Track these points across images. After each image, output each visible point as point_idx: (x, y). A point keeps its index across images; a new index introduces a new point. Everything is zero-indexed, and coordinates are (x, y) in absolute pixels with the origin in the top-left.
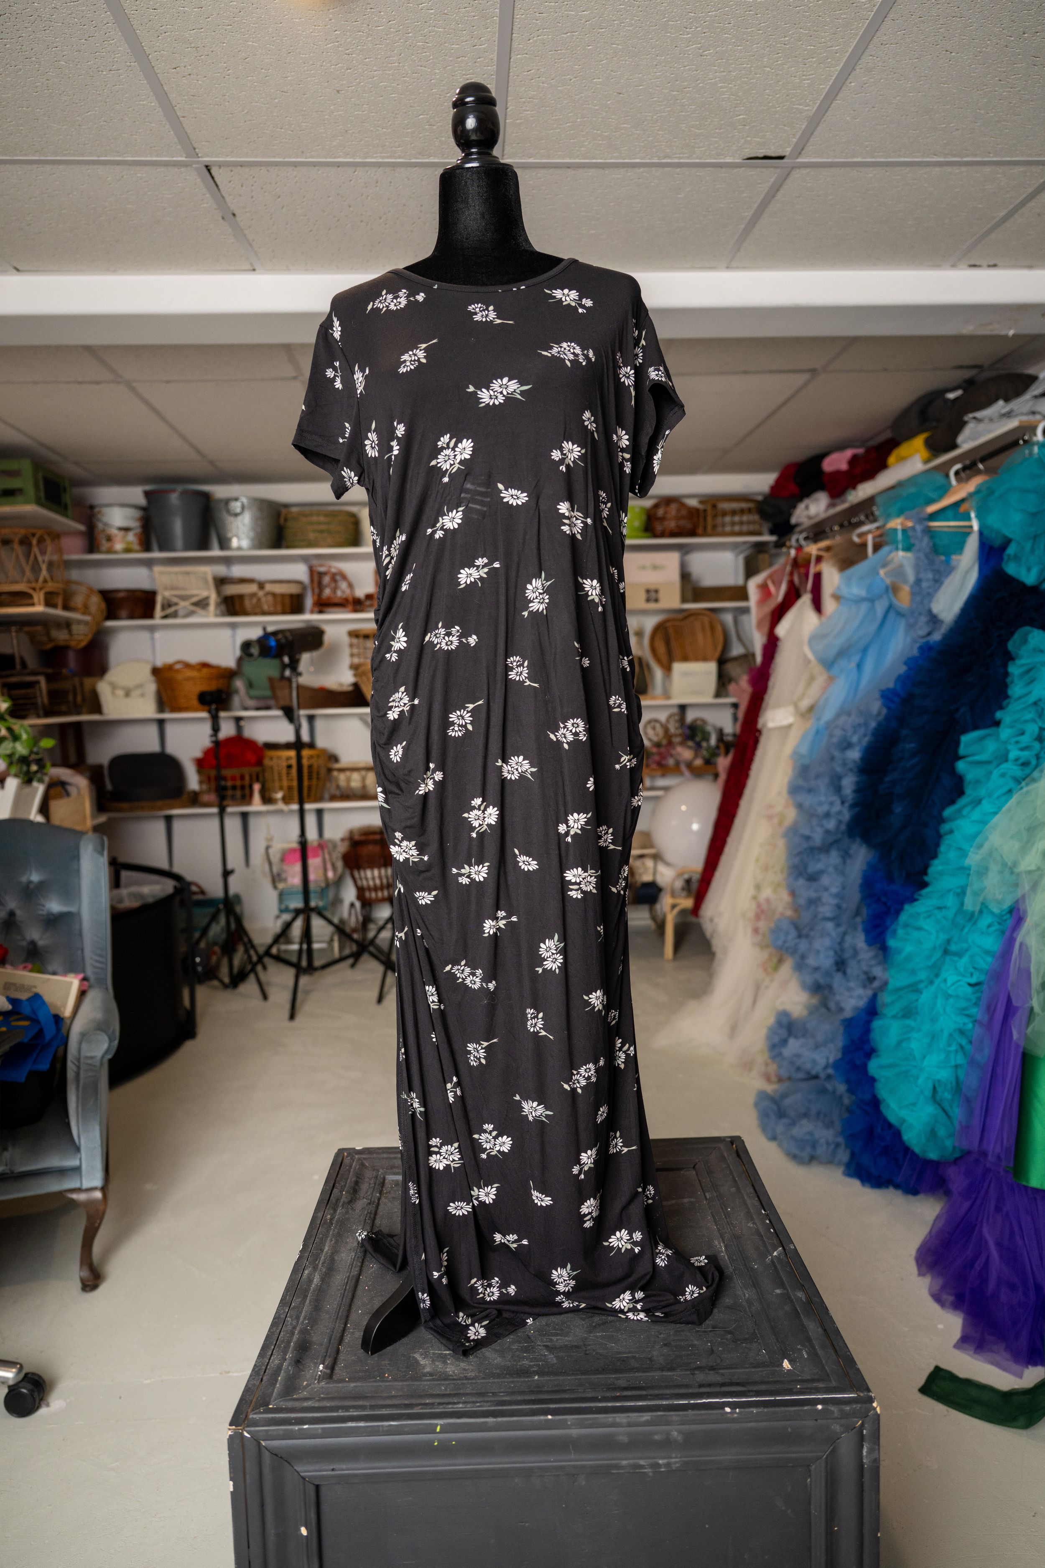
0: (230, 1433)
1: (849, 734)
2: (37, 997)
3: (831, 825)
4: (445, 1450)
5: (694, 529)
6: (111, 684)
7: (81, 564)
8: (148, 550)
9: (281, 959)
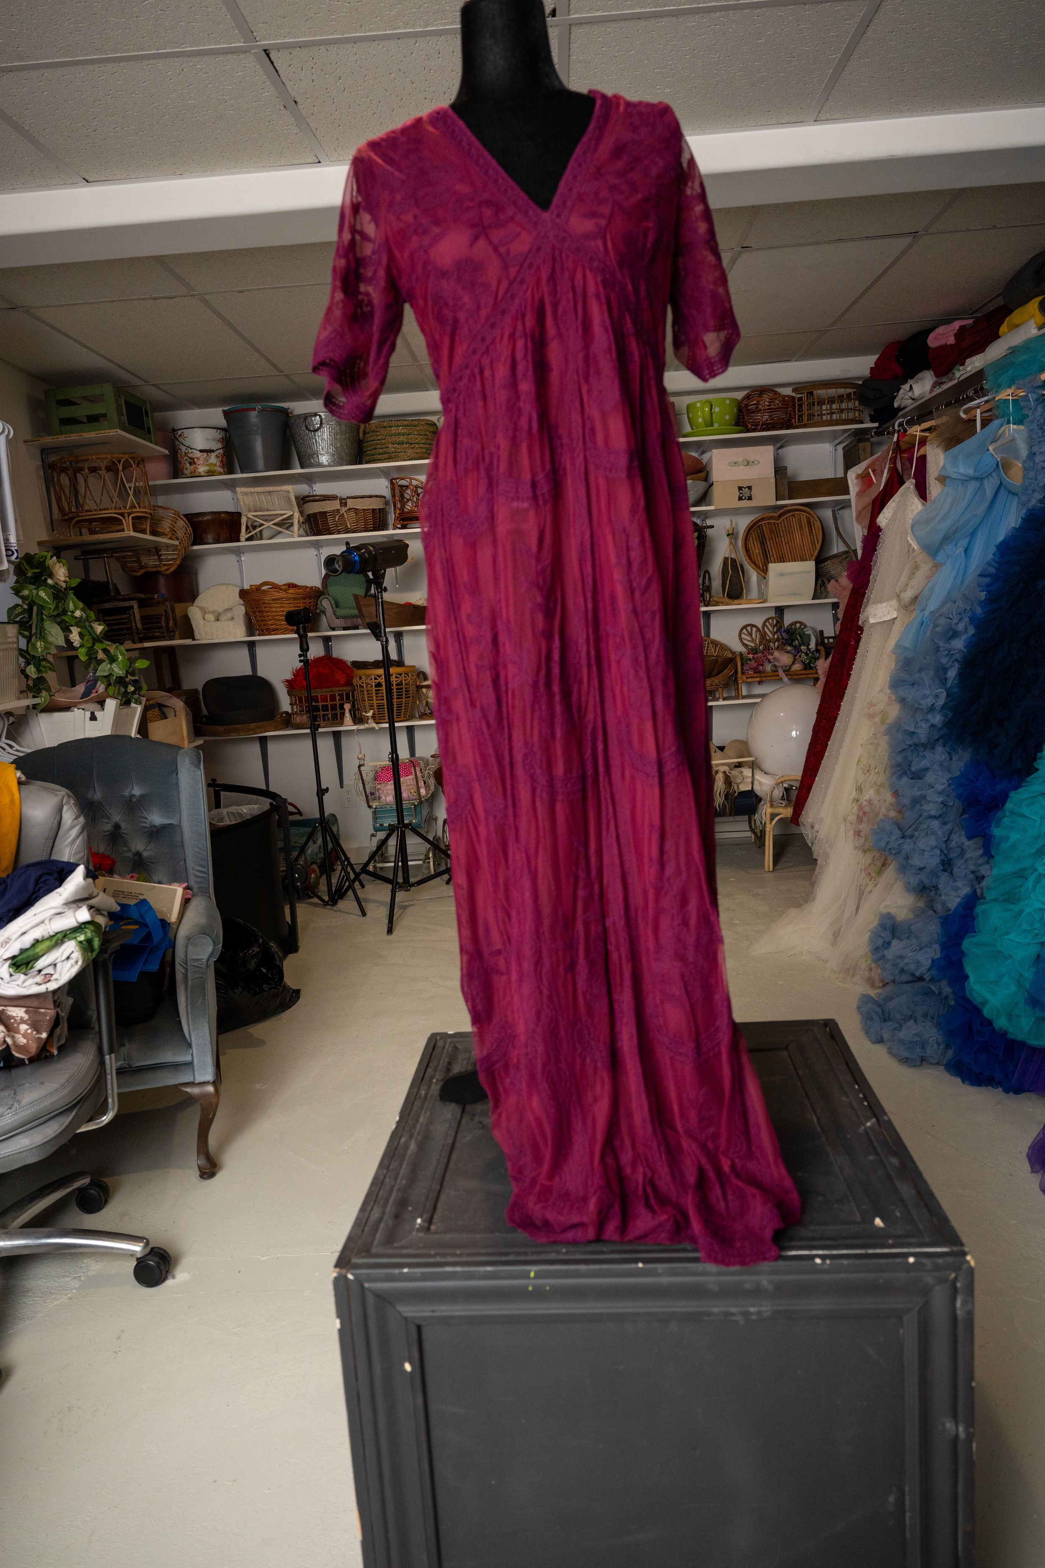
0: (335, 1275)
1: (955, 621)
2: (144, 902)
3: (937, 719)
4: (539, 1295)
5: (789, 420)
6: (201, 608)
7: (168, 490)
8: (231, 471)
9: (377, 876)
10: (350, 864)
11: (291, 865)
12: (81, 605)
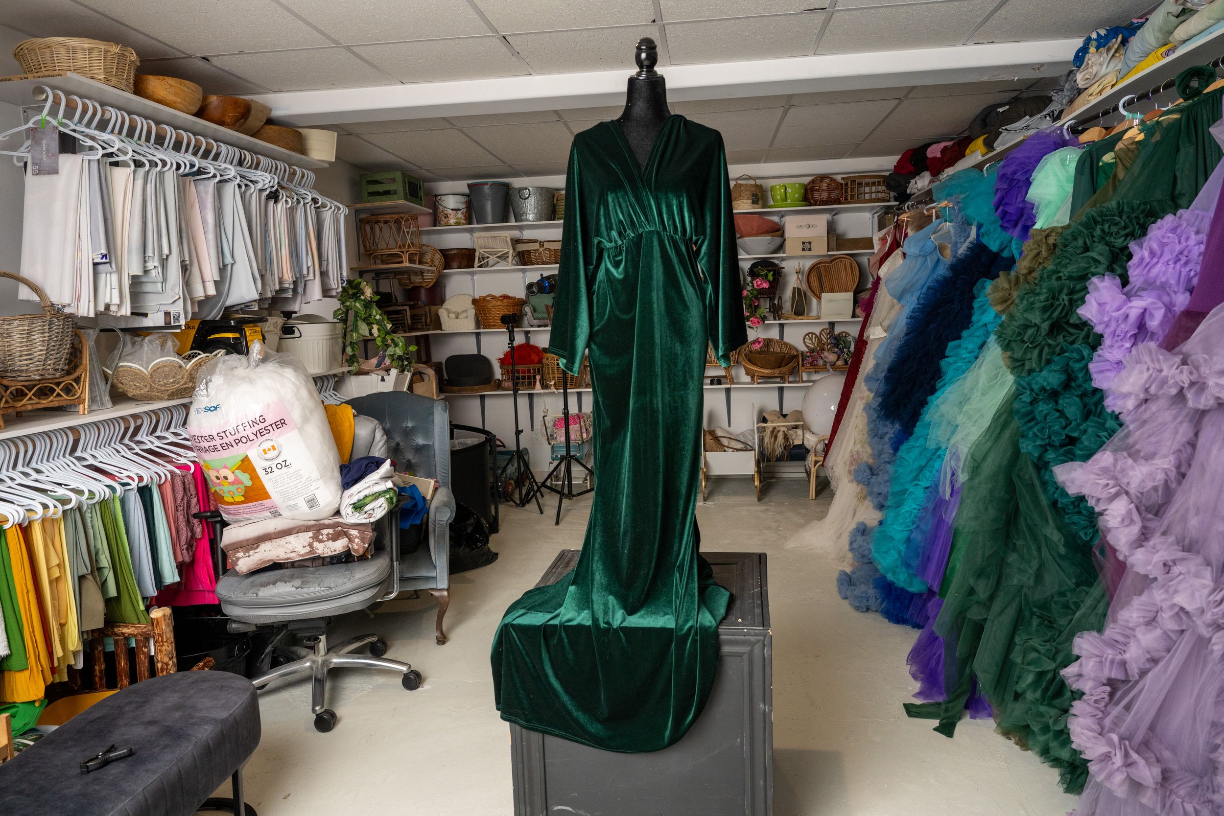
2: (414, 485)
5: (838, 199)
6: (447, 309)
7: (429, 233)
8: (470, 223)
9: (552, 489)
10: (534, 480)
11: (497, 478)
12: (379, 312)
